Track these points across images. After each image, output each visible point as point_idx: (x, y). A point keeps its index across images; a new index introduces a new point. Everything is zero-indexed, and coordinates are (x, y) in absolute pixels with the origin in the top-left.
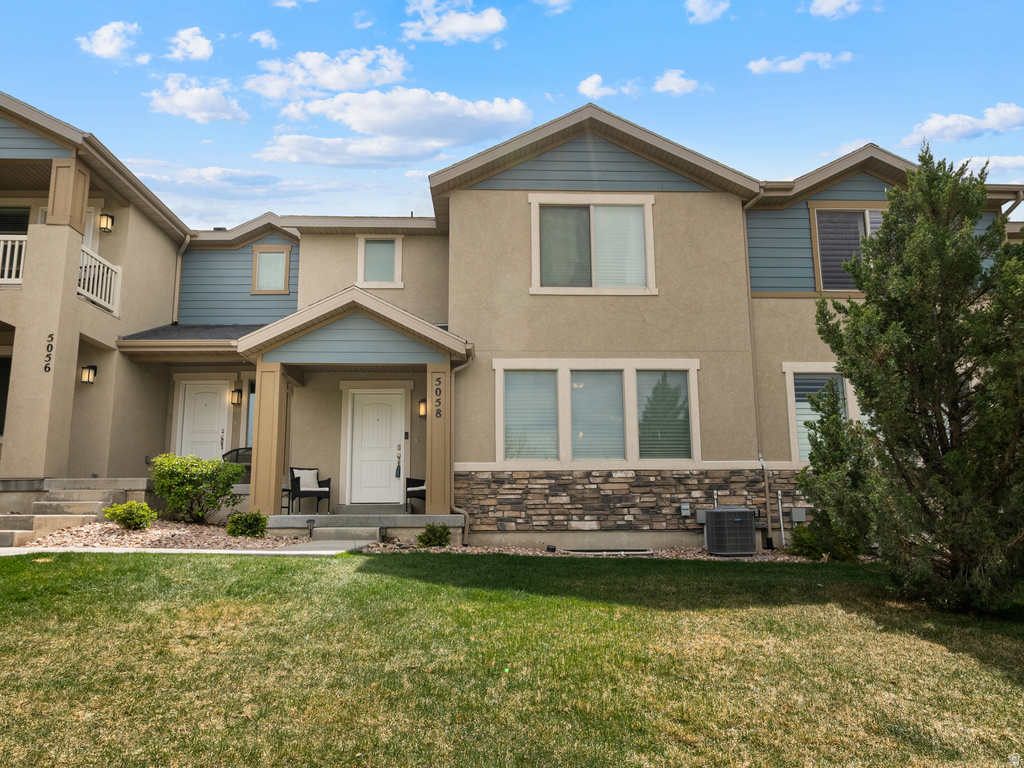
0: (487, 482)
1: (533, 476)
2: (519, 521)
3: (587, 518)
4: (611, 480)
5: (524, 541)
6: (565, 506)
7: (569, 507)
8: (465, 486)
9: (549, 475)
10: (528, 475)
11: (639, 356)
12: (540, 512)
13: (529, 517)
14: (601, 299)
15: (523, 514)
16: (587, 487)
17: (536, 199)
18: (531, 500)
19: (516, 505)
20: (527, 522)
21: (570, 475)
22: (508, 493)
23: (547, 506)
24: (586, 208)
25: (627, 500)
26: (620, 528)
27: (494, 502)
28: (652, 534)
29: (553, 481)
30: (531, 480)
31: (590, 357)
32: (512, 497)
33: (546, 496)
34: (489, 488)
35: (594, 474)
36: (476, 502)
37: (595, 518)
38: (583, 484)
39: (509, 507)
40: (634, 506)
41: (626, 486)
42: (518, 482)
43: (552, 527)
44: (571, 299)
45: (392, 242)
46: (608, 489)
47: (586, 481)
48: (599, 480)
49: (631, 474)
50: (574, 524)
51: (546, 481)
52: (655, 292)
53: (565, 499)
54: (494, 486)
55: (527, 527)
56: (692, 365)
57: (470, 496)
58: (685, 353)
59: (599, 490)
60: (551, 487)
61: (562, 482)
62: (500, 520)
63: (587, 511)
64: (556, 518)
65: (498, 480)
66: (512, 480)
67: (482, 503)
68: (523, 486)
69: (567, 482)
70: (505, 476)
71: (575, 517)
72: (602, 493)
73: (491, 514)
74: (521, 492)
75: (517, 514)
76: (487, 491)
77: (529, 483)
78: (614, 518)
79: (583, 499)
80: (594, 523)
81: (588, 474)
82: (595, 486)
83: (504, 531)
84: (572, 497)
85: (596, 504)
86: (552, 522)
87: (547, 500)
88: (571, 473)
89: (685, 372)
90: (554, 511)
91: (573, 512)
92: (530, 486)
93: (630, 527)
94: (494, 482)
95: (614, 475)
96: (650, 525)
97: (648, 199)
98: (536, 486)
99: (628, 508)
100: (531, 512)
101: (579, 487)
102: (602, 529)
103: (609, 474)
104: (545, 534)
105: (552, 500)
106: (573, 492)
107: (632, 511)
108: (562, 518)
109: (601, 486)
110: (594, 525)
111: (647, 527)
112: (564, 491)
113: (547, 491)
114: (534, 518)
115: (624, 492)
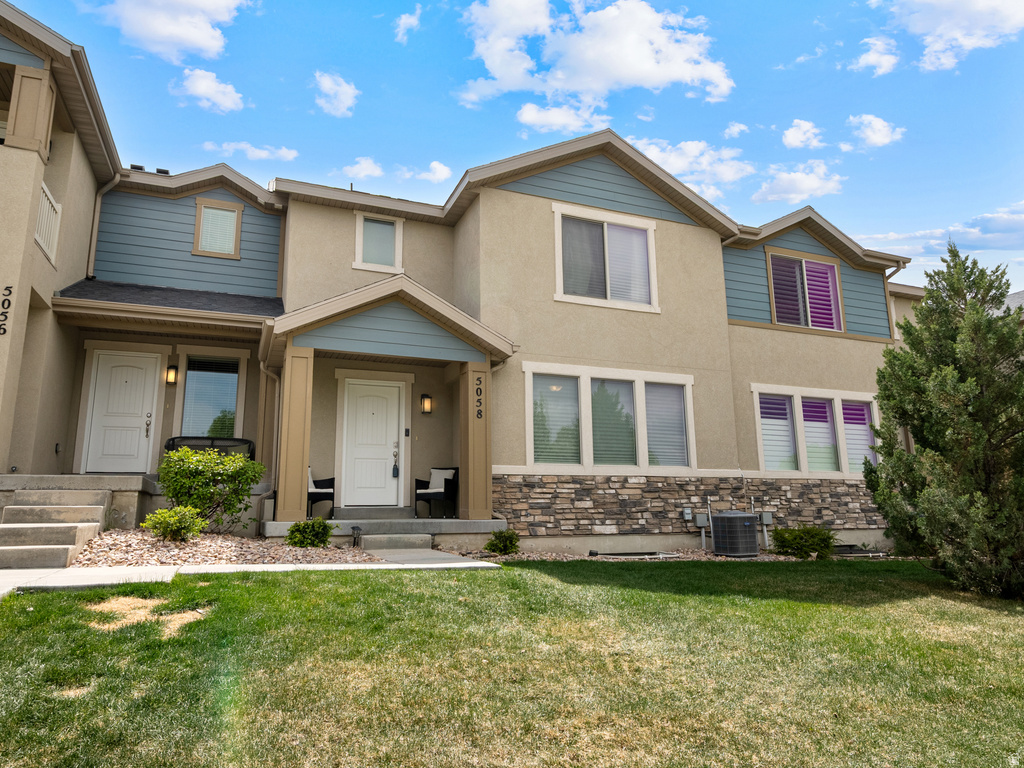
0: (519, 486)
1: (561, 480)
2: (549, 525)
3: (608, 522)
4: (627, 485)
5: (553, 546)
6: (590, 511)
7: (593, 511)
8: (499, 489)
9: (575, 480)
10: (556, 480)
11: (647, 369)
12: (568, 516)
13: (557, 521)
14: (615, 312)
15: (552, 519)
16: (607, 491)
17: (560, 208)
18: (560, 504)
19: (546, 509)
20: (556, 527)
21: (593, 480)
22: (539, 497)
23: (573, 511)
24: (600, 225)
25: (640, 504)
26: (635, 532)
27: (525, 506)
28: (661, 537)
29: (578, 486)
30: (559, 485)
31: (607, 366)
32: (542, 501)
33: (573, 500)
34: (521, 491)
35: (613, 479)
36: (509, 506)
37: (614, 522)
38: (604, 489)
39: (539, 511)
40: (646, 510)
41: (639, 492)
42: (548, 486)
43: (579, 532)
44: (590, 309)
45: (392, 224)
46: (625, 494)
47: (606, 486)
48: (617, 485)
49: (643, 480)
50: (598, 529)
51: (572, 486)
52: (658, 311)
53: (588, 504)
54: (525, 490)
55: (556, 531)
56: (687, 380)
57: (504, 500)
58: (681, 368)
59: (618, 494)
60: (577, 492)
61: (586, 487)
62: (531, 524)
63: (609, 514)
64: (582, 522)
65: (529, 484)
66: (542, 484)
67: (515, 507)
68: (552, 491)
69: (590, 487)
70: (536, 480)
71: (597, 522)
72: (620, 497)
73: (523, 519)
74: (550, 496)
75: (546, 518)
76: (519, 495)
77: (558, 487)
78: (630, 522)
79: (604, 504)
80: (614, 527)
81: (608, 480)
82: (613, 491)
83: (534, 535)
84: (594, 501)
85: (615, 508)
86: (577, 527)
87: (573, 504)
88: (593, 478)
89: (682, 387)
90: (579, 515)
91: (596, 516)
92: (558, 491)
93: (643, 531)
94: (526, 486)
95: (630, 481)
96: (660, 528)
97: (650, 225)
98: (564, 491)
99: (642, 512)
100: (559, 517)
101: (600, 492)
102: (621, 533)
103: (626, 480)
104: (571, 539)
105: (578, 504)
106: (595, 497)
107: (646, 515)
108: (586, 522)
109: (620, 491)
110: (613, 529)
111: (657, 531)
112: (588, 496)
113: (573, 496)
114: (562, 522)
115: (638, 497)
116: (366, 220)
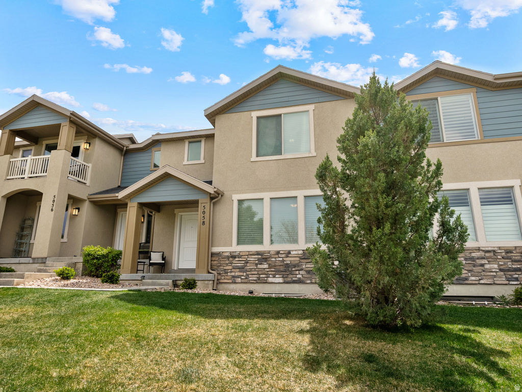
0: (228, 257)
1: (250, 254)
2: (243, 277)
3: (277, 276)
4: (290, 255)
5: (245, 288)
6: (266, 270)
7: (268, 270)
8: (217, 259)
9: (258, 253)
10: (247, 254)
11: (306, 189)
12: (253, 273)
13: (248, 275)
14: (287, 161)
15: (245, 274)
16: (277, 259)
17: (255, 114)
18: (249, 266)
19: (242, 269)
20: (246, 278)
21: (269, 253)
22: (237, 263)
23: (257, 270)
24: (280, 116)
25: (298, 266)
26: (294, 282)
27: (230, 267)
28: (312, 285)
29: (260, 257)
30: (249, 256)
31: (281, 191)
32: (240, 265)
33: (257, 265)
34: (228, 260)
35: (281, 252)
36: (222, 267)
37: (281, 276)
38: (275, 258)
39: (238, 270)
40: (302, 270)
41: (298, 259)
42: (243, 257)
43: (259, 281)
44: (271, 162)
45: (200, 141)
46: (288, 261)
47: (277, 256)
48: (283, 256)
49: (301, 252)
50: (270, 280)
51: (256, 256)
52: (315, 154)
53: (266, 266)
54: (231, 259)
55: (246, 281)
57: (219, 265)
59: (283, 261)
60: (259, 259)
61: (264, 257)
62: (233, 277)
63: (278, 272)
64: (261, 276)
65: (233, 256)
66: (240, 256)
67: (225, 268)
68: (245, 259)
69: (267, 257)
70: (236, 254)
71: (271, 276)
72: (285, 262)
73: (229, 274)
74: (244, 262)
75: (242, 274)
76: (227, 262)
77: (248, 258)
78: (291, 276)
79: (275, 266)
80: (281, 279)
81: (278, 253)
82: (281, 259)
83: (235, 283)
84: (269, 265)
85: (282, 269)
86: (259, 278)
87: (257, 266)
88: (269, 252)
90: (260, 273)
91: (270, 273)
92: (248, 259)
93: (300, 282)
94: (231, 257)
95: (292, 253)
96: (310, 280)
97: (311, 108)
98: (251, 259)
99: (299, 270)
100: (248, 273)
101: (273, 259)
102: (285, 282)
103: (289, 252)
104: (256, 285)
105: (259, 266)
106: (270, 262)
107: (301, 272)
108: (264, 276)
109: (285, 259)
110: (281, 280)
111: (309, 282)
112: (266, 261)
113: (257, 262)
114: (250, 276)
115: (297, 262)
116: (190, 142)
